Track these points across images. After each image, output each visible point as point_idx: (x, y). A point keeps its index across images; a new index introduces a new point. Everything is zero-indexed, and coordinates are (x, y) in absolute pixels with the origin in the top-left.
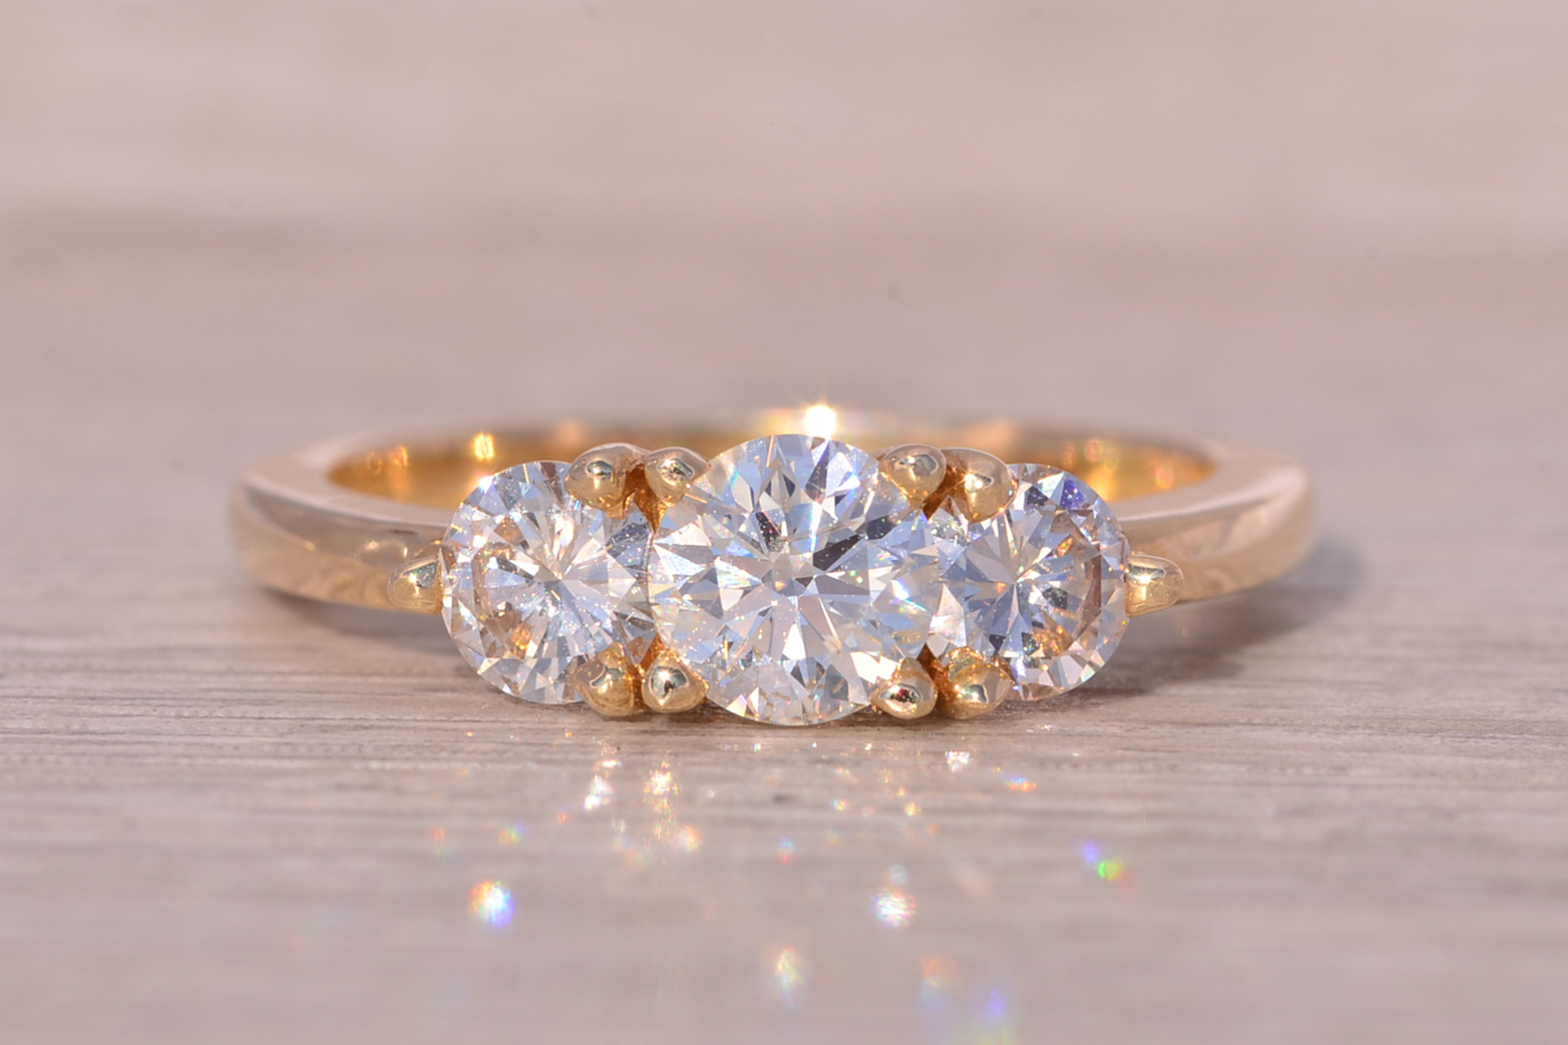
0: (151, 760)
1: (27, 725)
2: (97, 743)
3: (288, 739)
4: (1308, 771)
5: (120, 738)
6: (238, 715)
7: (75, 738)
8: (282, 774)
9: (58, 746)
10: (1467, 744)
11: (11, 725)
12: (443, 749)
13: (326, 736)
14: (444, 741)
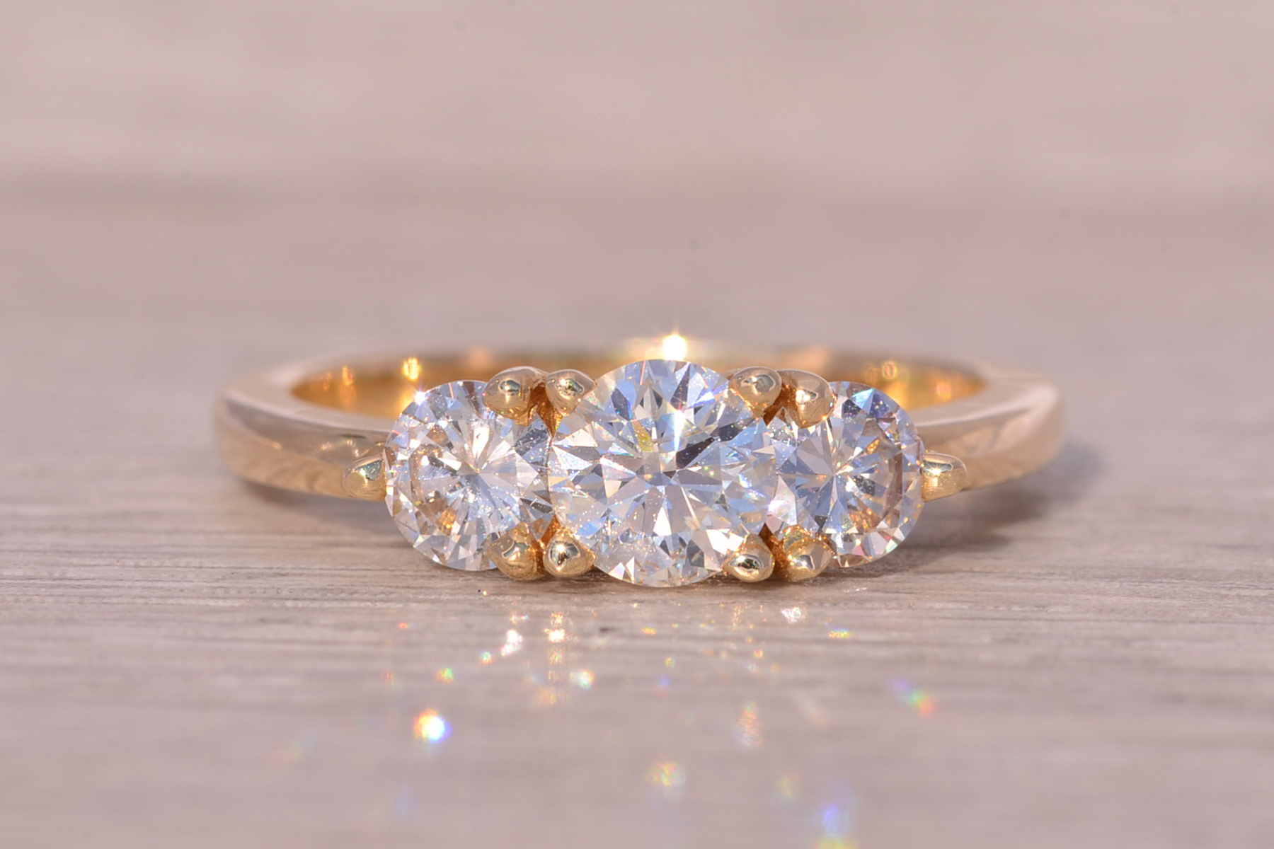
0: (115, 600)
1: (19, 573)
2: (73, 587)
3: (222, 584)
4: (1016, 608)
5: (90, 583)
6: (183, 565)
7: (55, 583)
8: (218, 611)
9: (43, 590)
10: (1140, 587)
11: (6, 573)
12: (343, 591)
13: (252, 581)
14: (343, 585)
